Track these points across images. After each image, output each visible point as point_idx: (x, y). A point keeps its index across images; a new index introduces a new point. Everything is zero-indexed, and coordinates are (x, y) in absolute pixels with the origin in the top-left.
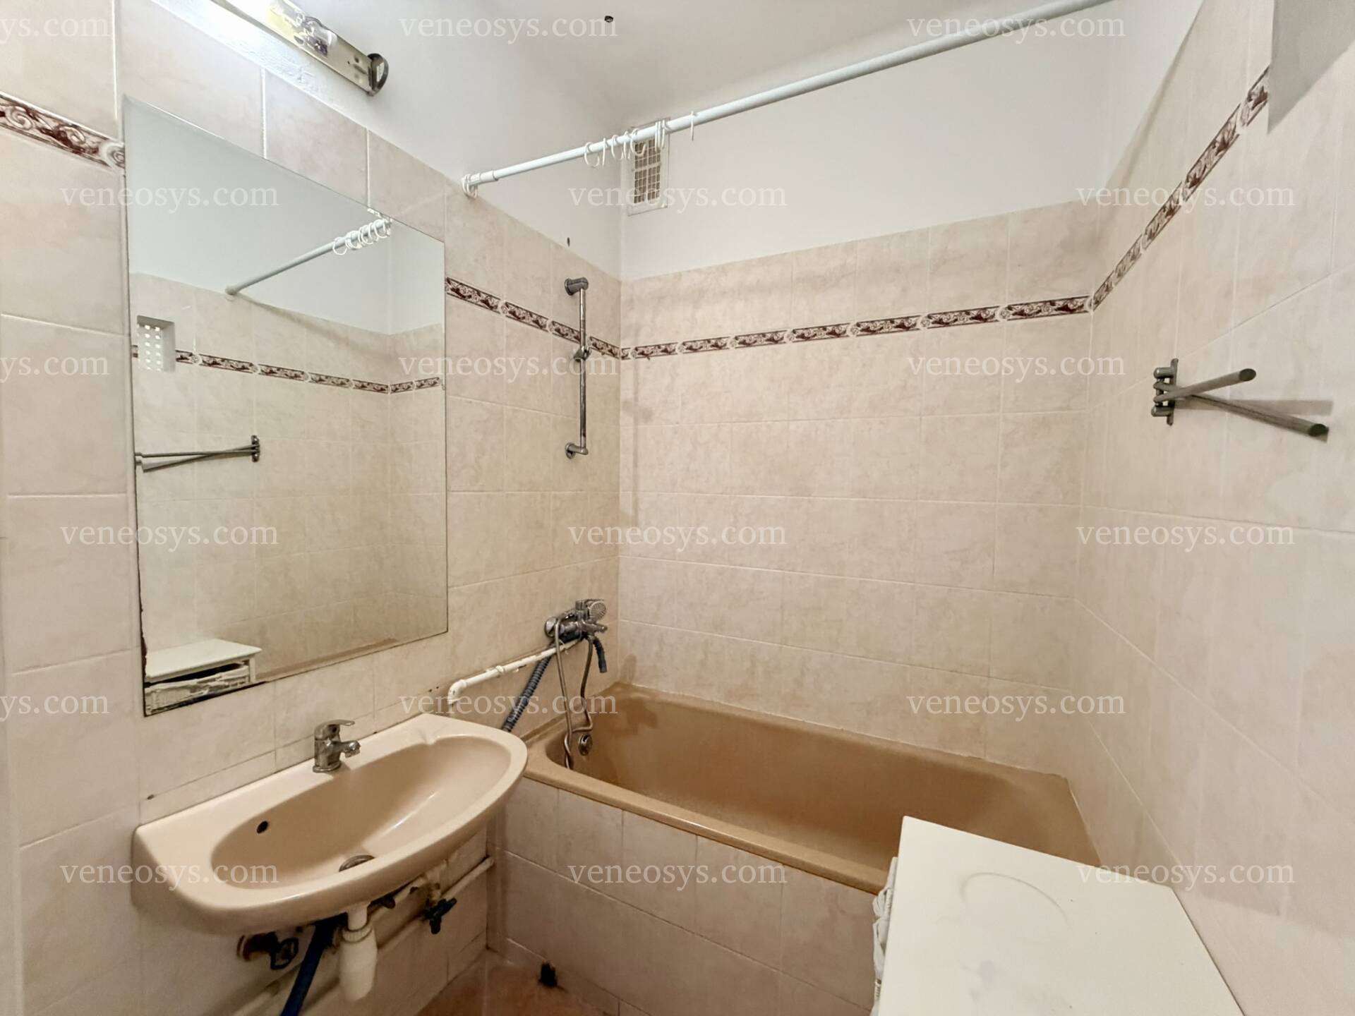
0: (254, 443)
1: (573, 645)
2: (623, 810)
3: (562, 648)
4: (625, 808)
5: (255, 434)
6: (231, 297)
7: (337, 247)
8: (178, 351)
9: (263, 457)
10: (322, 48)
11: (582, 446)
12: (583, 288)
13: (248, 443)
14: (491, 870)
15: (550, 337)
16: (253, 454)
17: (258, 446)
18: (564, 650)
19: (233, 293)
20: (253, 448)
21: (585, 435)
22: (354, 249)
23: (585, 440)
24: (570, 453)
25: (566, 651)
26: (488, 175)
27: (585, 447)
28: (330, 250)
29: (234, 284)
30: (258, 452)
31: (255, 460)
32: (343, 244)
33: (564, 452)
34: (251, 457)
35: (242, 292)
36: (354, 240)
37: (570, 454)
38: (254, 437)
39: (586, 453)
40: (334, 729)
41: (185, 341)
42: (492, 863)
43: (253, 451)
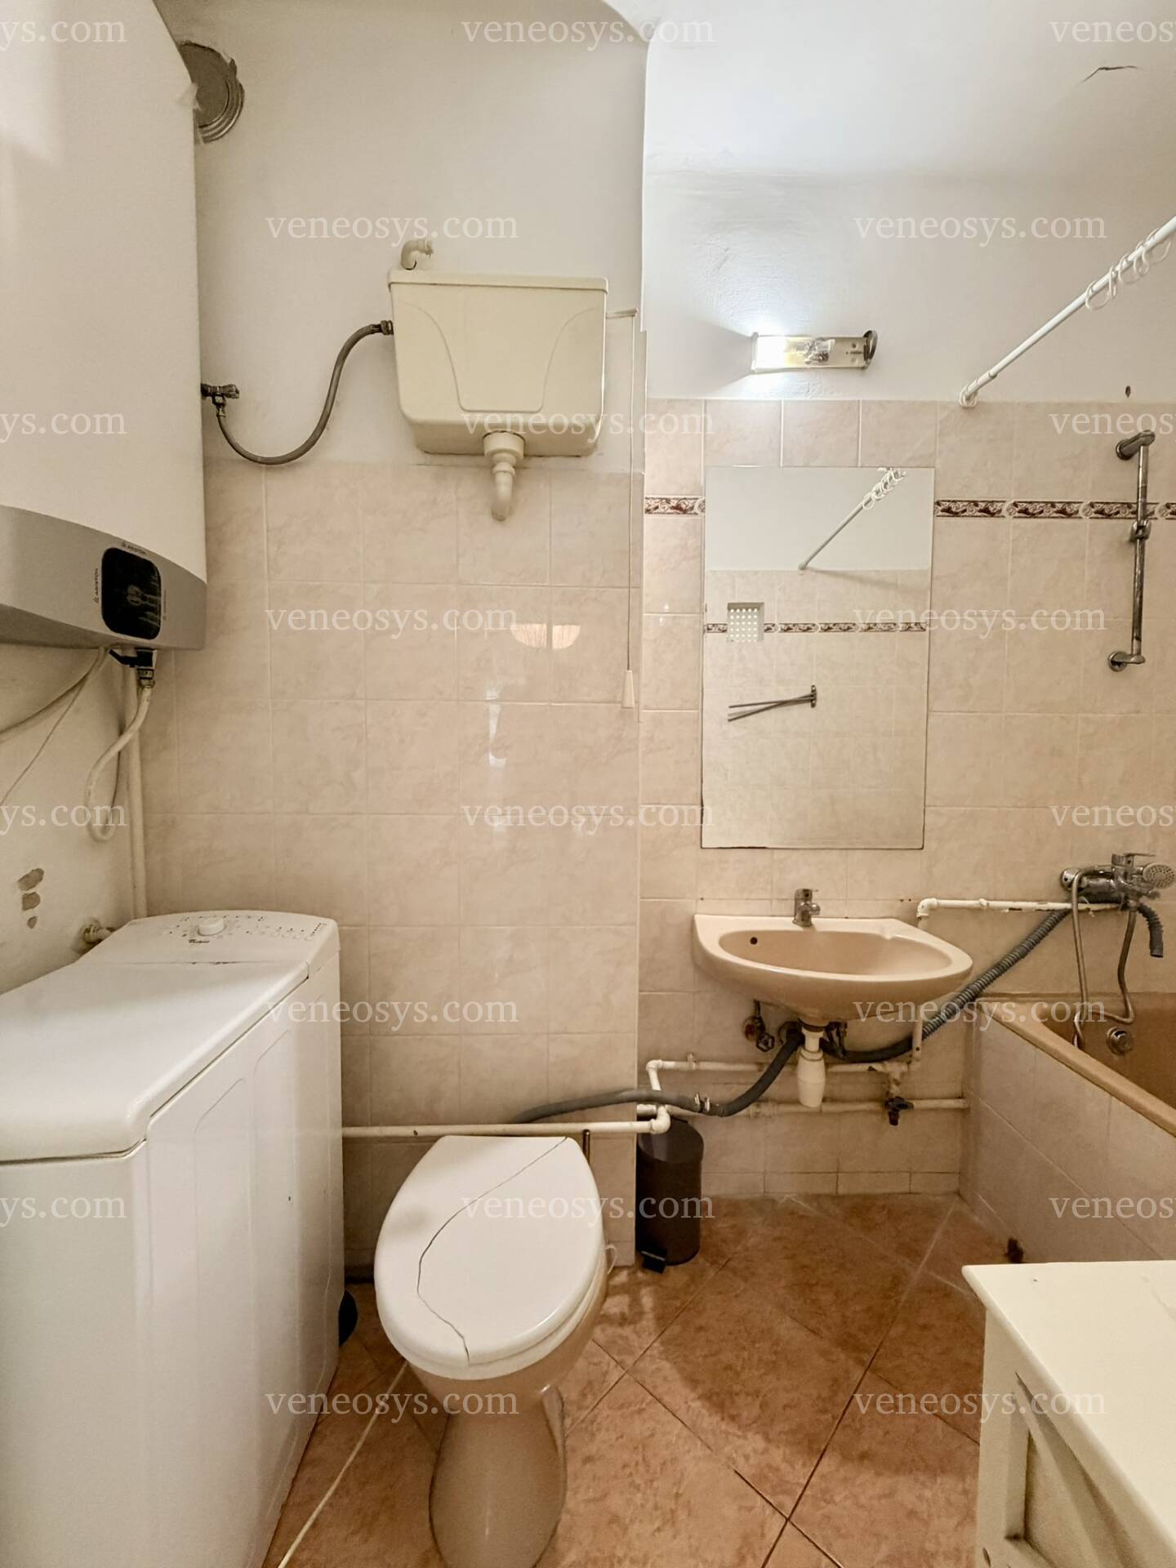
0: (813, 691)
1: (1105, 910)
2: (1112, 1095)
3: (1082, 907)
4: (1113, 1093)
5: (814, 684)
6: (801, 572)
7: (866, 504)
8: (766, 624)
9: (818, 703)
10: (824, 357)
11: (1134, 652)
12: (1144, 445)
13: (809, 692)
14: (964, 1111)
15: (1086, 524)
16: (812, 700)
17: (815, 694)
18: (1088, 910)
19: (804, 568)
20: (812, 696)
21: (1139, 639)
22: (878, 500)
23: (1140, 646)
24: (1116, 664)
25: (1091, 913)
26: (985, 376)
27: (1139, 653)
28: (862, 508)
29: (802, 561)
30: (815, 699)
31: (813, 706)
32: (870, 500)
33: (1103, 664)
34: (810, 704)
35: (809, 565)
36: (877, 492)
37: (1117, 667)
38: (813, 686)
39: (1141, 661)
40: (807, 894)
41: (772, 615)
42: (967, 1106)
43: (811, 699)
